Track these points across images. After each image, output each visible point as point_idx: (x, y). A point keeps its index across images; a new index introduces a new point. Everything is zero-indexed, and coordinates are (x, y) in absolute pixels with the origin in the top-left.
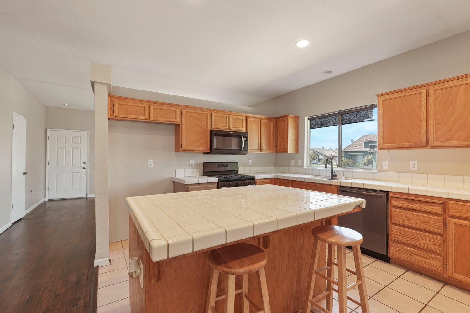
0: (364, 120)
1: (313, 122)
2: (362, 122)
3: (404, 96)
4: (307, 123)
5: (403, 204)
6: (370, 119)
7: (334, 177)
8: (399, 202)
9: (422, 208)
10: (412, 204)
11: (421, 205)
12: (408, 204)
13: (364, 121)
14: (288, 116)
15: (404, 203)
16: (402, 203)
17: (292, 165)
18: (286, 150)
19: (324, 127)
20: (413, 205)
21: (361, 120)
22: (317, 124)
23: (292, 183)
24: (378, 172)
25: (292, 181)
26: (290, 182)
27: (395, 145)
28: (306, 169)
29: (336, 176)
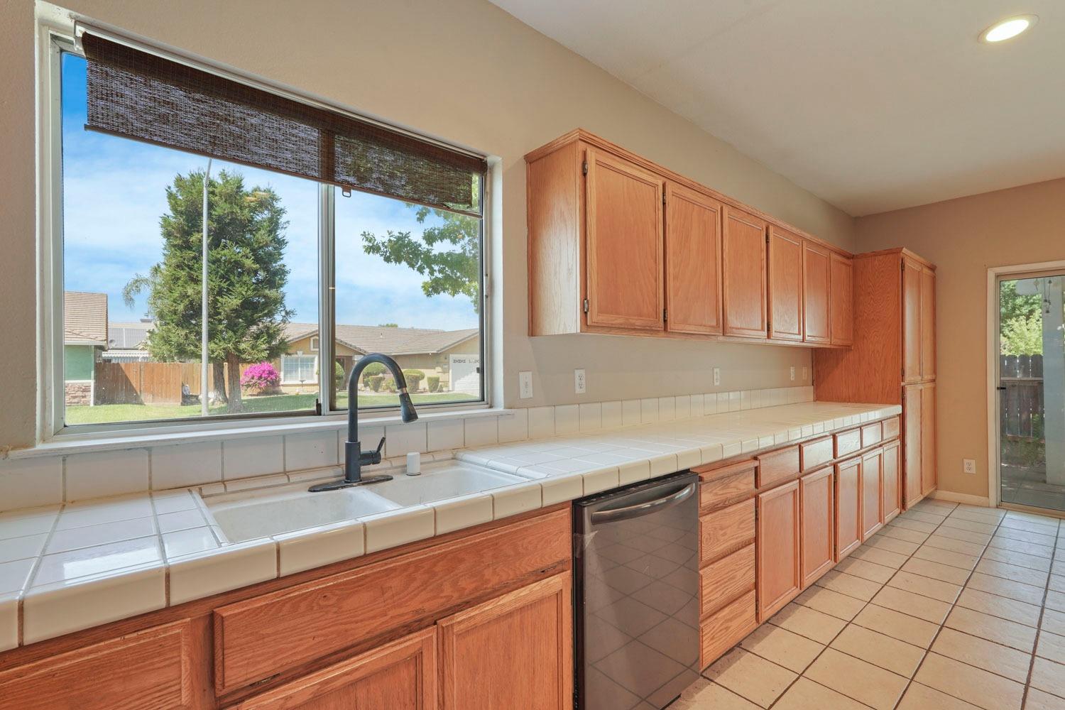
1: (118, 87)
3: (633, 177)
7: (362, 469)
12: (722, 489)
15: (717, 490)
20: (728, 487)
22: (163, 119)
23: (202, 626)
24: (513, 411)
25: (202, 611)
26: (176, 628)
27: (619, 321)
28: (65, 456)
29: (374, 458)
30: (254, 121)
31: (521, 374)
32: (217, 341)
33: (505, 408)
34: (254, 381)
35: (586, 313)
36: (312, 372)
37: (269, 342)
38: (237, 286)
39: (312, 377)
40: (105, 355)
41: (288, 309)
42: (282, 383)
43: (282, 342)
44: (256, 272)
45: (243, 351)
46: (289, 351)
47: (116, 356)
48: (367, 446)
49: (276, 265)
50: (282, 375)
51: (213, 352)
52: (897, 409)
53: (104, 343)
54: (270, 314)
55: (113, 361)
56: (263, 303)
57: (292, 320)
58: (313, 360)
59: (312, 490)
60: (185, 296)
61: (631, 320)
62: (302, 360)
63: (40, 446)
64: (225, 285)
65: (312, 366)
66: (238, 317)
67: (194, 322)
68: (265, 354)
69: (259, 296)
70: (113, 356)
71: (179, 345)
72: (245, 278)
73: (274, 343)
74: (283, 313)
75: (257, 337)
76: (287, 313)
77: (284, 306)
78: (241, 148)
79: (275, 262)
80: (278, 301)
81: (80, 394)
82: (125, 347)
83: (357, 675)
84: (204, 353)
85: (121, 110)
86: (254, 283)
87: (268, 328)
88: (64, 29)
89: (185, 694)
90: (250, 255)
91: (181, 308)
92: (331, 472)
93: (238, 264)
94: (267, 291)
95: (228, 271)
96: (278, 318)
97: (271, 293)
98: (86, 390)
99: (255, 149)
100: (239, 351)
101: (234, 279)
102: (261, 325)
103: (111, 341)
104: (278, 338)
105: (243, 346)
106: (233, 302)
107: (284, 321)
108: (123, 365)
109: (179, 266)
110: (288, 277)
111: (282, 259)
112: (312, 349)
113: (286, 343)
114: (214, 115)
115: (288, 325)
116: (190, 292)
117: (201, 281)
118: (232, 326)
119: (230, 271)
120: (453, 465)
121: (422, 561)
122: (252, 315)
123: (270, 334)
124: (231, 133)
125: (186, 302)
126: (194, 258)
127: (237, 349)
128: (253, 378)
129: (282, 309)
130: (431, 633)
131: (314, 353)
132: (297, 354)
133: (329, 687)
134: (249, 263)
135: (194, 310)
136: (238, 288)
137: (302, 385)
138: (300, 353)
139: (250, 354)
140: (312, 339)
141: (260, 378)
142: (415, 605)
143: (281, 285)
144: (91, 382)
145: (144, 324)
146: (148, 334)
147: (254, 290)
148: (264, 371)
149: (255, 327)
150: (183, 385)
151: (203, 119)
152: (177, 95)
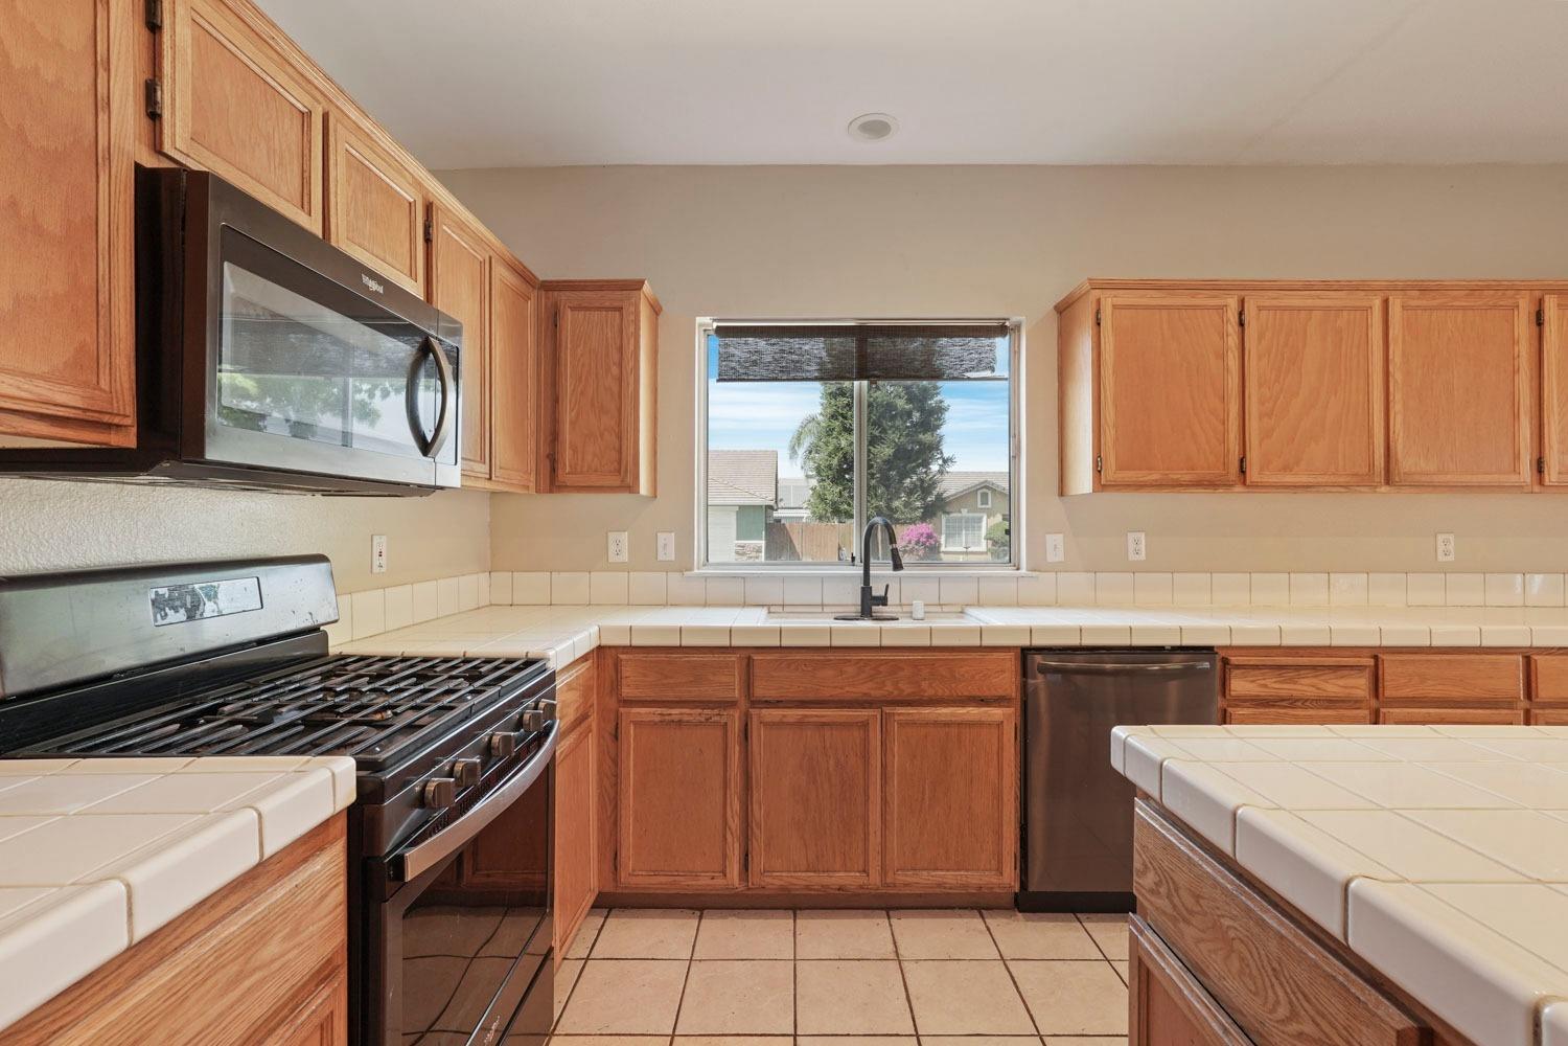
0: (968, 374)
1: (732, 350)
2: (963, 379)
3: (1179, 308)
4: (703, 349)
5: (1265, 686)
6: (988, 374)
7: (874, 608)
8: (1253, 681)
9: (1318, 689)
10: (1291, 680)
11: (1315, 681)
12: (1280, 682)
13: (969, 379)
14: (640, 288)
15: (1268, 682)
16: (1263, 682)
17: (612, 558)
18: (629, 480)
19: (794, 379)
20: (1295, 683)
21: (956, 374)
22: (755, 363)
23: (745, 662)
24: (1034, 574)
25: (745, 654)
26: (733, 658)
27: (1155, 476)
28: (706, 578)
29: (883, 601)
30: (806, 347)
31: (1048, 536)
33: (1028, 570)
34: (911, 546)
35: (1100, 472)
36: (979, 536)
37: (924, 499)
38: (890, 432)
39: (979, 544)
40: (776, 514)
41: (946, 456)
42: (943, 549)
43: (939, 497)
44: (909, 414)
45: (895, 510)
46: (947, 509)
47: (785, 516)
48: (877, 591)
49: (932, 402)
50: (943, 539)
53: (772, 503)
54: (926, 464)
55: (782, 521)
56: (918, 452)
57: (951, 468)
58: (980, 520)
59: (836, 619)
60: (838, 449)
61: (1171, 476)
62: (967, 520)
63: (696, 571)
64: (877, 433)
65: (980, 527)
66: (890, 470)
67: (847, 476)
68: (918, 513)
69: (912, 443)
70: (782, 516)
71: (834, 503)
72: (898, 422)
73: (929, 499)
74: (940, 462)
75: (910, 493)
76: (945, 461)
77: (942, 453)
78: (796, 369)
79: (932, 398)
80: (935, 447)
81: (754, 554)
82: (790, 506)
83: (824, 720)
85: (734, 364)
86: (907, 427)
87: (922, 481)
88: (708, 325)
89: (737, 692)
90: (902, 394)
91: (835, 462)
92: (853, 609)
93: (890, 406)
94: (921, 436)
95: (880, 417)
96: (935, 467)
97: (926, 438)
98: (759, 551)
99: (807, 368)
100: (892, 509)
101: (887, 424)
102: (915, 478)
103: (781, 500)
104: (935, 493)
105: (896, 504)
106: (885, 451)
107: (941, 472)
108: (790, 526)
109: (833, 417)
110: (947, 415)
111: (938, 394)
112: (979, 506)
113: (942, 500)
114: (783, 351)
115: (946, 476)
116: (843, 443)
117: (852, 430)
118: (885, 481)
119: (882, 416)
120: (959, 617)
121: (870, 660)
122: (905, 467)
123: (926, 487)
124: (793, 361)
125: (840, 454)
126: (848, 405)
127: (889, 507)
128: (910, 542)
129: (939, 456)
130: (876, 712)
131: (982, 510)
132: (960, 512)
133: (806, 720)
134: (901, 403)
135: (846, 464)
136: (893, 436)
137: (967, 553)
138: (964, 512)
139: (903, 513)
140: (979, 492)
141: (917, 543)
142: (864, 688)
143: (938, 427)
144: (762, 543)
145: (807, 480)
146: (810, 492)
147: (907, 435)
148: (922, 535)
149: (908, 480)
150: (840, 549)
151: (776, 356)
152: (762, 344)
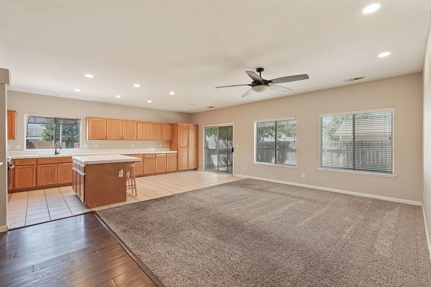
3: (99, 120)
25: (36, 159)
27: (96, 138)
31: (84, 145)
32: (66, 135)
33: (82, 149)
45: (75, 138)
47: (31, 139)
51: (64, 139)
52: (177, 152)
55: (30, 141)
61: (98, 138)
63: (25, 150)
70: (29, 139)
78: (43, 122)
82: (34, 136)
84: (61, 139)
85: (31, 121)
89: (35, 163)
92: (54, 154)
100: (73, 138)
103: (29, 134)
108: (33, 143)
114: (41, 120)
121: (55, 159)
130: (56, 165)
133: (46, 166)
142: (55, 162)
145: (42, 127)
146: (43, 131)
